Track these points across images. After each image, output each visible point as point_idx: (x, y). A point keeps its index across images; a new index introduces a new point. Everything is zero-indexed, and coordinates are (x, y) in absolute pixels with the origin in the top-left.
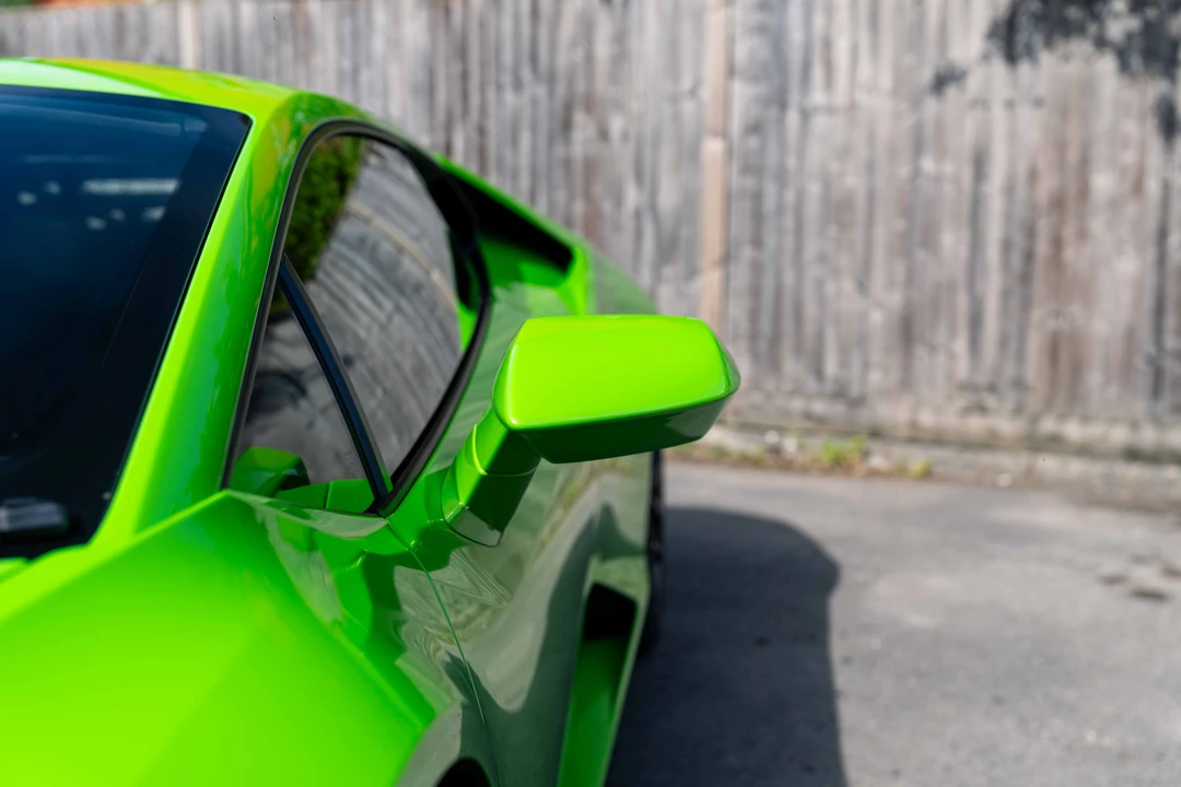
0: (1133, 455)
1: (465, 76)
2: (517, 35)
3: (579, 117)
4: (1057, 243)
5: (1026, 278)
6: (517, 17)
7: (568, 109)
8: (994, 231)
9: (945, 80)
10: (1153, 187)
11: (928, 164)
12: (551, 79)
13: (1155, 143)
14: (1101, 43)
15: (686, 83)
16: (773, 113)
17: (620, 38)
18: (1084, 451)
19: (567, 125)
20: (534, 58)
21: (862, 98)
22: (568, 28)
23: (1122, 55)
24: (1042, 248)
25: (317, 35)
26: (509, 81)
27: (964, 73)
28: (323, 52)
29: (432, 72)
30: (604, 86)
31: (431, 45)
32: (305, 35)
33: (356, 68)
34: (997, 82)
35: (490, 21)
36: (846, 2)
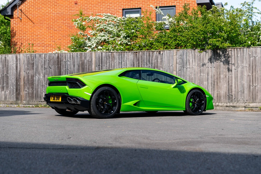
0: (227, 106)
1: (139, 63)
2: (147, 58)
4: (217, 83)
5: (214, 87)
6: (147, 56)
8: (210, 82)
9: (203, 65)
10: (227, 77)
11: (202, 74)
12: (152, 64)
13: (227, 72)
14: (221, 61)
15: (171, 65)
16: (182, 68)
17: (162, 59)
18: (221, 106)
20: (149, 61)
21: (193, 66)
22: (154, 57)
23: (223, 62)
24: (215, 84)
25: (115, 58)
26: (145, 64)
27: (206, 64)
28: (116, 60)
29: (134, 63)
30: (159, 65)
31: (133, 59)
32: (113, 57)
33: (122, 62)
34: (209, 65)
35: (143, 56)
36: (191, 55)
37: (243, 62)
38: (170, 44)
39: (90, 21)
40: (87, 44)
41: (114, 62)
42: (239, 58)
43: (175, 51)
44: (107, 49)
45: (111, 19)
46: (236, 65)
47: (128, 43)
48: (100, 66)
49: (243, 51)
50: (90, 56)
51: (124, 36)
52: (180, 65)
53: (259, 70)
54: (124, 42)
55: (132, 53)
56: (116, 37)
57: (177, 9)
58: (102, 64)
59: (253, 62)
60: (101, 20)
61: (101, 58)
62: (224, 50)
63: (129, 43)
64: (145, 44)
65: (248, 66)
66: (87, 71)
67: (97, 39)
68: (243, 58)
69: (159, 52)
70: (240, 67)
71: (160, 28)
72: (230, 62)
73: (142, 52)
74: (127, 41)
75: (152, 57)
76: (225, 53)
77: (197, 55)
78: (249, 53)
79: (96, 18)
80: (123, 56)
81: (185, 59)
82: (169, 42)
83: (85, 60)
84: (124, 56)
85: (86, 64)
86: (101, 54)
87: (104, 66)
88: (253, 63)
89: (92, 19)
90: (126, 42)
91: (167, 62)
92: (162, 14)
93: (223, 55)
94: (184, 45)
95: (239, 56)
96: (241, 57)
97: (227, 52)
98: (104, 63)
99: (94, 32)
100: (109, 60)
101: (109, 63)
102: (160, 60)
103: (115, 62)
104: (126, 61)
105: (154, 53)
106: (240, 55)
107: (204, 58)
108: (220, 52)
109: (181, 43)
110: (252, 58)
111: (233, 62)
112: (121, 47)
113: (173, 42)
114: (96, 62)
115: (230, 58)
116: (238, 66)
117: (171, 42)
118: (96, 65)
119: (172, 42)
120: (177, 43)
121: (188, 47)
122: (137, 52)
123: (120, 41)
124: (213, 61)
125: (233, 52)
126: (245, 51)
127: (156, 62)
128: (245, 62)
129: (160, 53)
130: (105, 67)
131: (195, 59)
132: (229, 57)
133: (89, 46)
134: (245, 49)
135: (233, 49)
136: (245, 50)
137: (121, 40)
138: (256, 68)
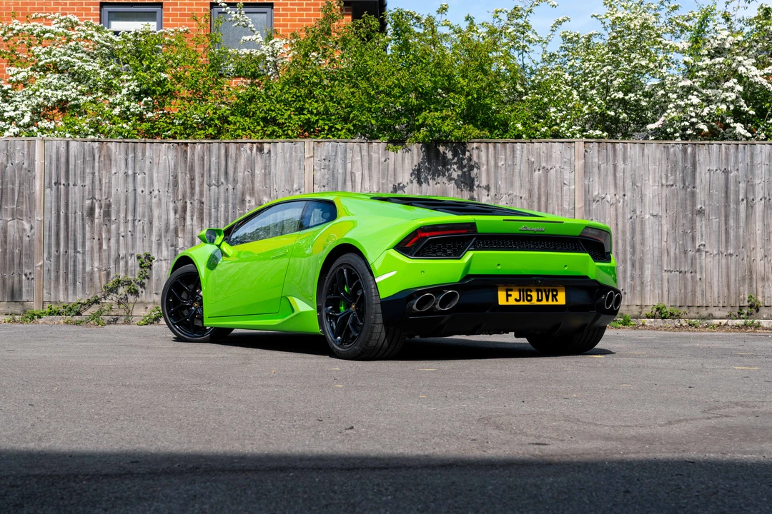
1: (192, 179)
2: (219, 163)
3: (248, 198)
6: (219, 157)
7: (243, 194)
9: (396, 189)
12: (235, 181)
14: (450, 179)
15: (295, 186)
17: (266, 167)
19: (243, 201)
20: (226, 173)
22: (242, 162)
23: (457, 182)
25: (113, 159)
26: (214, 182)
27: (404, 187)
28: (116, 165)
29: (175, 177)
30: (258, 185)
31: (174, 166)
32: (106, 158)
33: (135, 174)
34: (414, 189)
35: (205, 157)
36: (359, 158)
37: (512, 184)
38: (283, 121)
39: (15, 35)
40: (5, 111)
41: (110, 172)
42: (502, 171)
43: (309, 145)
44: (75, 130)
45: (83, 35)
46: (492, 192)
47: (145, 113)
48: (62, 186)
49: (513, 151)
50: (25, 153)
51: (133, 91)
52: (324, 186)
53: (558, 209)
54: (132, 110)
55: (169, 147)
56: (100, 94)
57: (276, 15)
58: (67, 178)
59: (540, 184)
60: (53, 36)
61: (63, 159)
62: (460, 146)
63: (150, 115)
64: (203, 119)
65: (527, 197)
66: (13, 199)
67: (39, 96)
68: (513, 172)
69: (257, 147)
70: (504, 197)
71: (253, 70)
72: (476, 183)
73: (204, 143)
74: (142, 107)
75: (236, 162)
76: (461, 156)
77: (377, 161)
78: (530, 157)
79: (34, 26)
80: (139, 154)
81: (340, 171)
82: (281, 115)
83: (9, 165)
84: (144, 154)
85: (11, 176)
86: (63, 145)
87: (74, 185)
88: (539, 188)
89: (19, 31)
90: (139, 109)
91: (283, 178)
92: (249, 26)
93: (455, 160)
94: (326, 127)
95: (500, 164)
96: (506, 170)
97: (467, 154)
98: (75, 174)
99: (25, 74)
100: (93, 168)
101: (91, 176)
102: (263, 171)
103: (113, 172)
104: (151, 170)
105: (242, 149)
106: (503, 163)
107: (399, 169)
108: (447, 152)
109: (317, 121)
110: (537, 172)
111: (484, 183)
112: (125, 125)
113: (292, 116)
114: (47, 171)
115: (475, 169)
116: (498, 196)
117: (286, 116)
118: (47, 181)
119: (290, 115)
120: (306, 119)
121: (339, 133)
122: (186, 144)
123: (118, 107)
124: (426, 177)
125: (483, 154)
126: (518, 152)
127: (250, 176)
128: (517, 184)
129: (260, 150)
130: (77, 187)
131: (370, 169)
132: (471, 168)
133: (12, 119)
134: (518, 146)
135: (483, 146)
136: (518, 148)
137: (122, 104)
138: (550, 201)
